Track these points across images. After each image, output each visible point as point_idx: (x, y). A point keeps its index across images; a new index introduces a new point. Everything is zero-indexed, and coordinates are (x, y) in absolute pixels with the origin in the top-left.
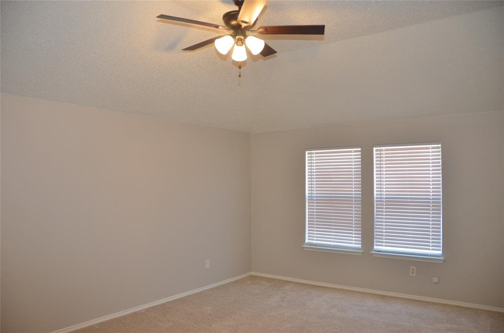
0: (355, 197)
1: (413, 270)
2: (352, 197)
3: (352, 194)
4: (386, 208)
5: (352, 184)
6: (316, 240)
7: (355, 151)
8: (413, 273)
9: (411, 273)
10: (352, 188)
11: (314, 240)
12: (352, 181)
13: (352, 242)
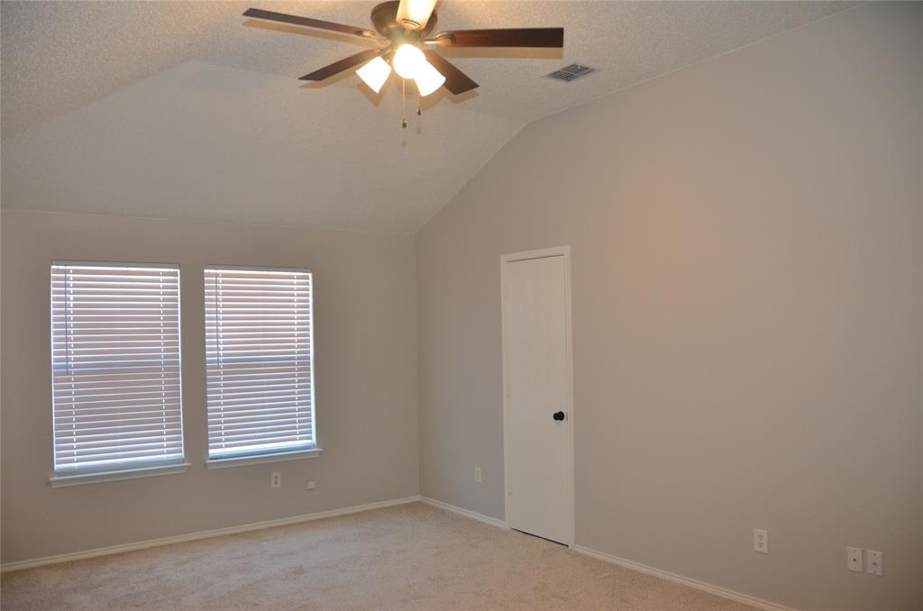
0: (166, 363)
1: (276, 478)
2: (159, 363)
3: (159, 357)
4: (225, 379)
5: (159, 338)
6: (78, 461)
7: (165, 274)
8: (276, 483)
9: (273, 483)
10: (159, 344)
11: (72, 461)
12: (159, 331)
13: (163, 449)
